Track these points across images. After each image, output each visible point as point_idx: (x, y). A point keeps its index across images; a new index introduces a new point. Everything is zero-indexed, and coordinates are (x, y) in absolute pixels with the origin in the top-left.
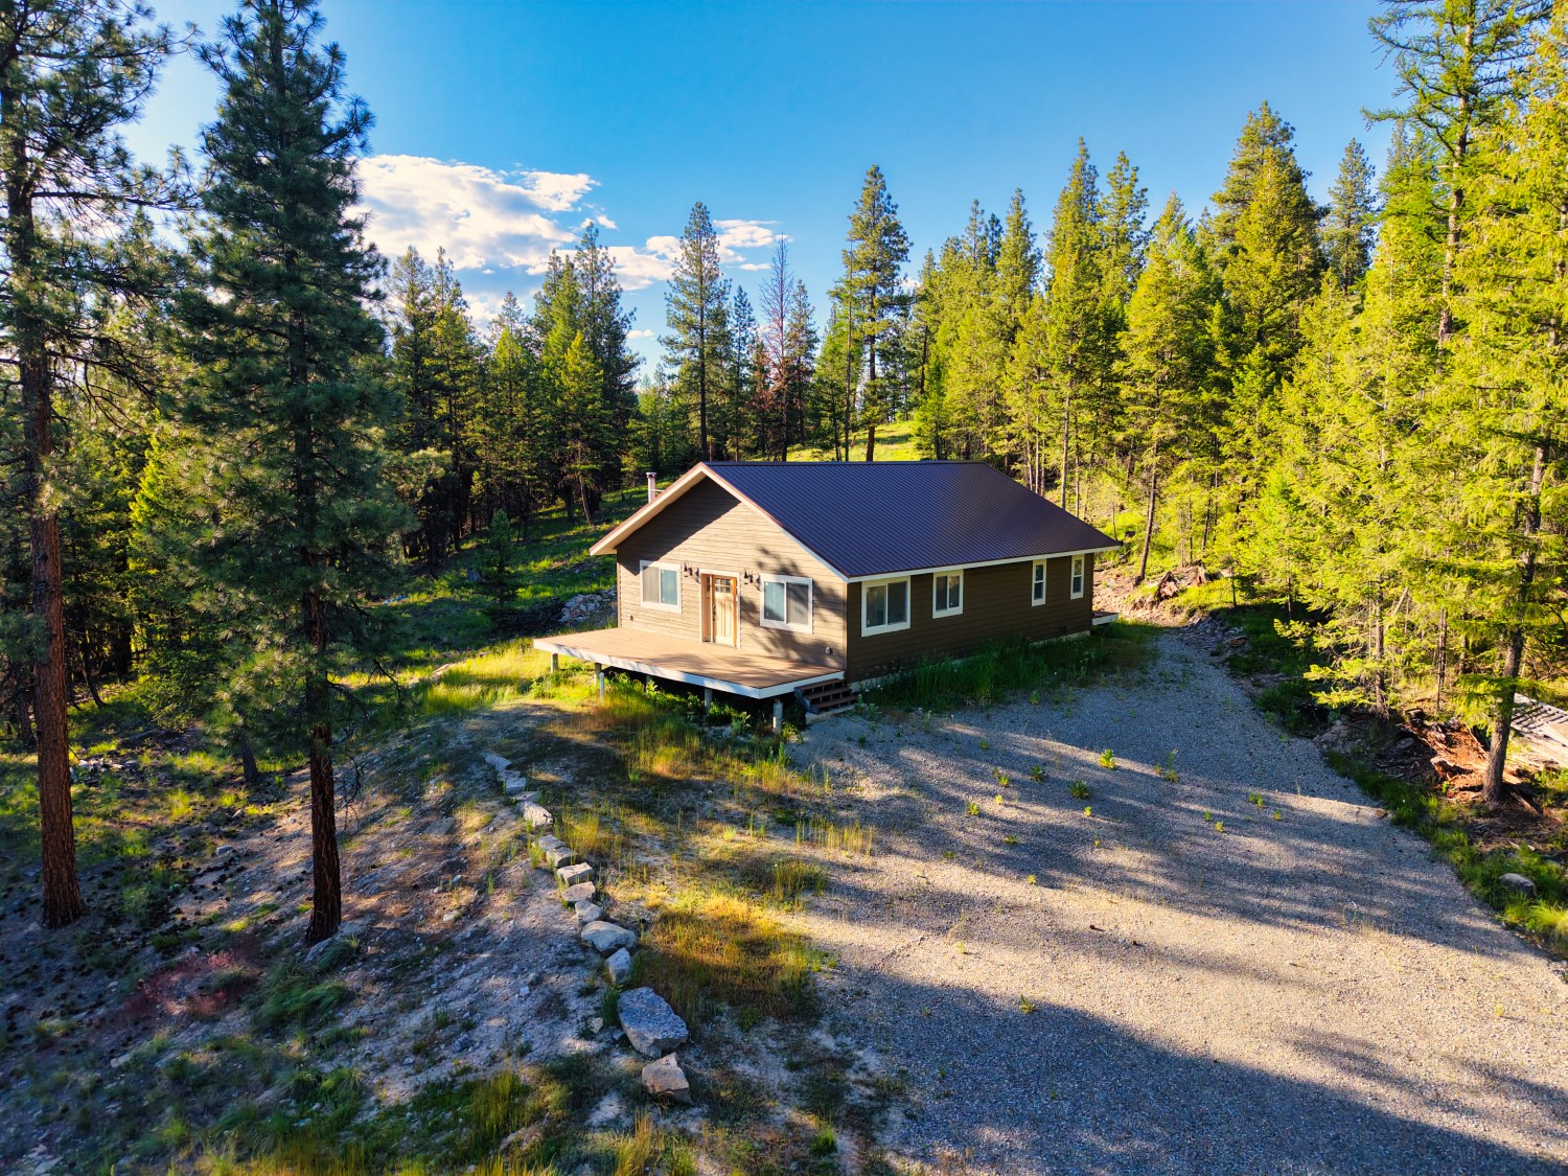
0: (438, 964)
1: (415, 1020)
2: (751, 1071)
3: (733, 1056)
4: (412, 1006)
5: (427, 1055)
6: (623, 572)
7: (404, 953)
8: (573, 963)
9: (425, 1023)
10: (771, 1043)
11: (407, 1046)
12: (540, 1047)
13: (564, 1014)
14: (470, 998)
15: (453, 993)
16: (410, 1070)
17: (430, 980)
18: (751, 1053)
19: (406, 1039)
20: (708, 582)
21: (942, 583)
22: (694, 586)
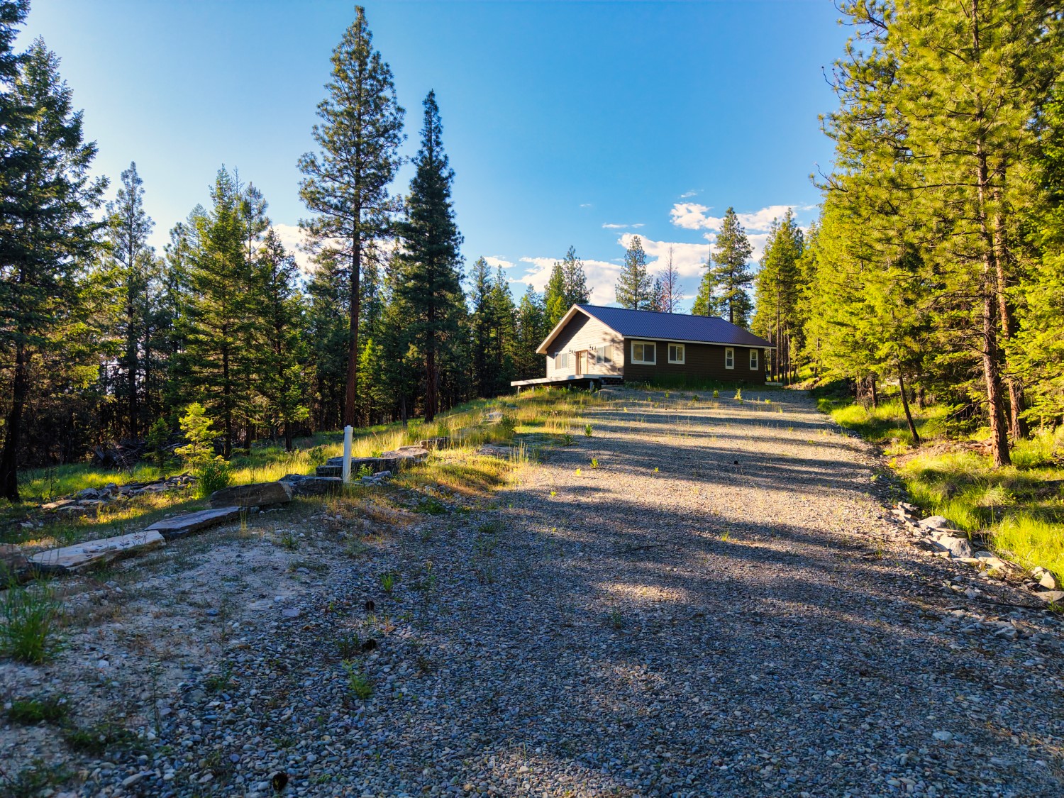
6: (549, 359)
20: (578, 355)
21: (673, 349)
22: (573, 357)
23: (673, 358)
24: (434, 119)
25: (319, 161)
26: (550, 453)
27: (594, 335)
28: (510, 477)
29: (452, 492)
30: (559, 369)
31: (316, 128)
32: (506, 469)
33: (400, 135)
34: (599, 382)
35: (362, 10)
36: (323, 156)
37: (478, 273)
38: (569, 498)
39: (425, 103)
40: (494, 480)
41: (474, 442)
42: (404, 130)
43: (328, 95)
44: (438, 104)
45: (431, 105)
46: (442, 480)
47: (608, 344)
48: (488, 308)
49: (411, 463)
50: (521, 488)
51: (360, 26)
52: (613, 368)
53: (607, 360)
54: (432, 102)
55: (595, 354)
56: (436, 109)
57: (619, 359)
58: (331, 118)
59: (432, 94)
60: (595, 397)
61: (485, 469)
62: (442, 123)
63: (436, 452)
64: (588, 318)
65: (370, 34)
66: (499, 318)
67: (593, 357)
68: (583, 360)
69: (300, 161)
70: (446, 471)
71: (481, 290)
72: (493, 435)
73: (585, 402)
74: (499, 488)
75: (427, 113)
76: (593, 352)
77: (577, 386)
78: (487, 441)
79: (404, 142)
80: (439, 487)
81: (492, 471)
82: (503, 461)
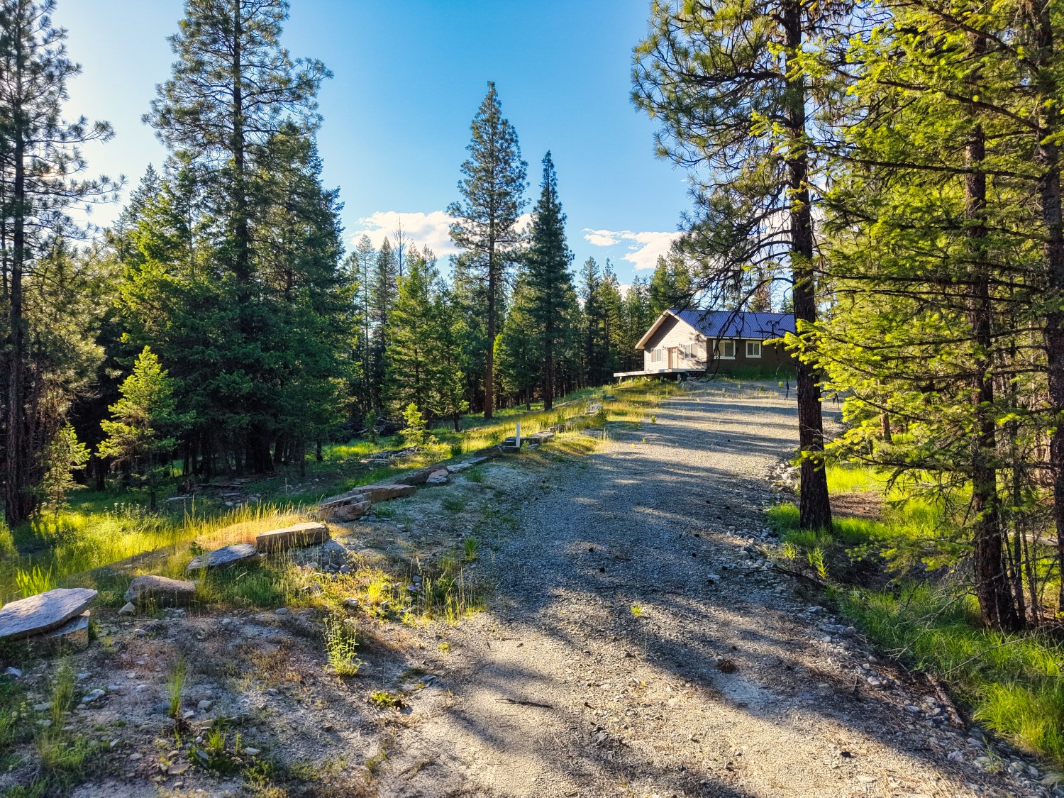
6: (646, 353)
20: (670, 350)
21: (750, 345)
22: (666, 353)
23: (750, 353)
24: (551, 174)
25: (464, 208)
26: (623, 435)
27: (683, 334)
28: (596, 448)
29: (567, 454)
30: (654, 363)
31: (460, 182)
32: (595, 443)
33: (524, 183)
34: (685, 375)
35: (493, 85)
36: (465, 203)
37: (587, 272)
38: (622, 457)
39: (543, 162)
40: (588, 449)
41: (579, 428)
42: (528, 179)
43: (468, 156)
44: (554, 162)
45: (548, 162)
46: (562, 448)
47: (693, 342)
48: (597, 302)
49: (546, 440)
50: (601, 452)
51: (491, 98)
52: (698, 363)
53: (693, 356)
54: (549, 161)
55: (683, 350)
56: (552, 166)
57: (702, 355)
58: (472, 174)
59: (549, 154)
60: (679, 388)
61: (584, 443)
62: (557, 176)
63: (558, 434)
64: (677, 321)
65: (499, 103)
66: (607, 311)
67: (682, 353)
68: (674, 355)
69: (449, 208)
70: (564, 445)
71: (591, 287)
72: (592, 423)
73: (670, 393)
74: (590, 453)
75: (545, 170)
76: (682, 349)
77: (669, 378)
78: (587, 427)
79: (527, 189)
80: (561, 451)
81: (588, 444)
82: (594, 439)
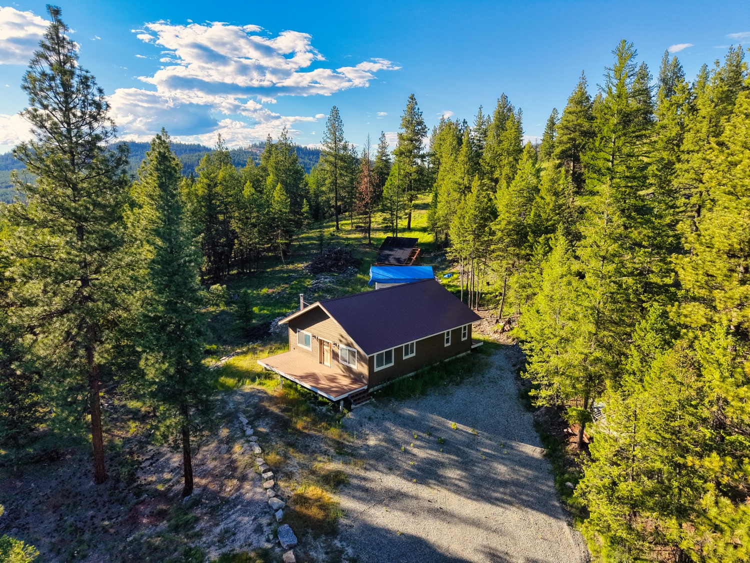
0: (225, 508)
1: (217, 530)
2: (315, 555)
3: (310, 549)
4: (217, 525)
5: (222, 543)
6: (291, 331)
7: (214, 503)
8: (266, 513)
9: (221, 531)
10: (322, 545)
11: (216, 539)
12: (255, 544)
13: (262, 533)
14: (234, 523)
15: (229, 521)
16: (217, 548)
17: (222, 514)
18: (316, 548)
19: (215, 537)
20: (321, 342)
21: (407, 346)
22: (316, 343)
23: (407, 354)
30: (302, 344)
68: (327, 349)
